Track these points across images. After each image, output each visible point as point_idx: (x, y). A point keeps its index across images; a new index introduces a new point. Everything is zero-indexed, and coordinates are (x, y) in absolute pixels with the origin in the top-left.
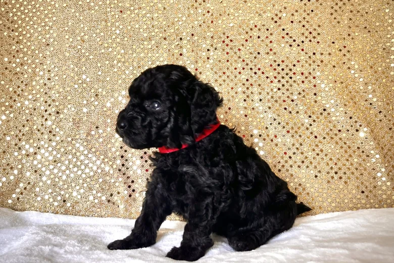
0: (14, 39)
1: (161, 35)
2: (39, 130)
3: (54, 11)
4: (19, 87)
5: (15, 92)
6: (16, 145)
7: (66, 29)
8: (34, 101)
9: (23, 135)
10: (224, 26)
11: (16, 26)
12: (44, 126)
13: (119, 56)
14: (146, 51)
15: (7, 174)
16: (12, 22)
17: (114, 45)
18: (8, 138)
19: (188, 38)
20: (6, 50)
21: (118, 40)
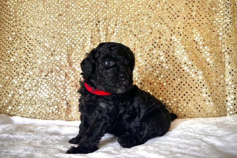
0: (11, 25)
1: (88, 20)
2: (22, 74)
3: (31, 8)
4: (13, 50)
5: (11, 53)
7: (38, 18)
8: (20, 58)
9: (14, 76)
10: (123, 13)
11: (12, 18)
12: (25, 71)
14: (79, 29)
15: (6, 96)
17: (63, 26)
19: (103, 21)
20: (7, 31)
21: (65, 23)
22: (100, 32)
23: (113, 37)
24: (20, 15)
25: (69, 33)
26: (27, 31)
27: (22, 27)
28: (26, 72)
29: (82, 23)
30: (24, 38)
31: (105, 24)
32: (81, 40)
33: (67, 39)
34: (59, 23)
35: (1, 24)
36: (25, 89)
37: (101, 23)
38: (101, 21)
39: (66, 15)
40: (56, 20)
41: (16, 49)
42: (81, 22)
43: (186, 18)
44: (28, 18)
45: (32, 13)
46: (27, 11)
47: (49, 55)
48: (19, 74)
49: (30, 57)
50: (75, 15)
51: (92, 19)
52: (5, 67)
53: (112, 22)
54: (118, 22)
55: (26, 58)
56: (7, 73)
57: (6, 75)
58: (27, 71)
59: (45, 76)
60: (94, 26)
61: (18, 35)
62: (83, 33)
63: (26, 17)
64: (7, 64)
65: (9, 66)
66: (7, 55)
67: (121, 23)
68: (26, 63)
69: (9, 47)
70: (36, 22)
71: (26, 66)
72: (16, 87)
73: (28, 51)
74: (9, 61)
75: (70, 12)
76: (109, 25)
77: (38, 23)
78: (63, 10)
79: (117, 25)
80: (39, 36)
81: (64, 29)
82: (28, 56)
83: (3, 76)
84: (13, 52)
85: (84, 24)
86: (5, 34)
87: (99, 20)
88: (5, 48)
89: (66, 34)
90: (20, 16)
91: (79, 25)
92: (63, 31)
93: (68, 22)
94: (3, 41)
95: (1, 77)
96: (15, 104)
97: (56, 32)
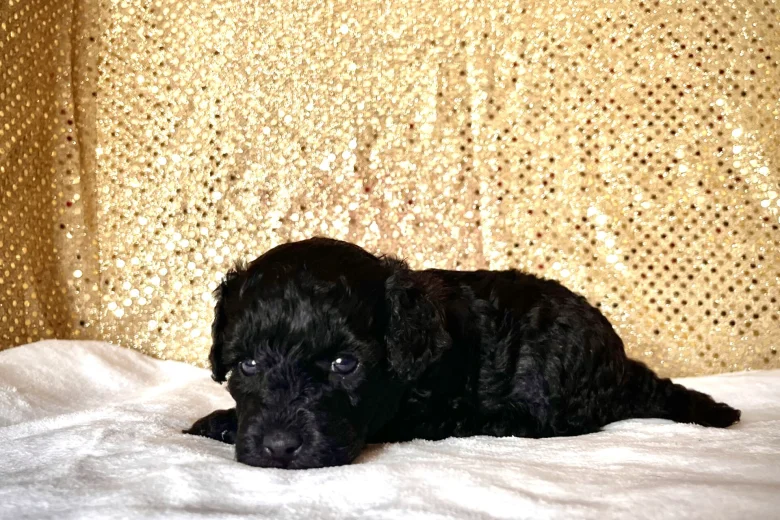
22: (468, 80)
23: (513, 95)
24: (187, 12)
25: (360, 79)
28: (211, 204)
30: (204, 88)
32: (404, 104)
33: (353, 98)
34: (325, 45)
35: (122, 39)
36: (210, 263)
38: (470, 43)
39: (349, 17)
42: (403, 42)
43: (760, 39)
44: (216, 22)
47: (293, 151)
48: (189, 211)
49: (225, 155)
50: (381, 19)
51: (440, 34)
52: (134, 183)
55: (212, 158)
56: (144, 205)
57: (137, 210)
58: (214, 201)
59: (281, 220)
62: (410, 81)
63: (211, 18)
64: (142, 174)
65: (150, 180)
66: (141, 144)
67: (541, 50)
68: (212, 174)
69: (149, 117)
70: (247, 38)
71: (210, 185)
72: (178, 253)
73: (218, 133)
74: (149, 165)
75: (364, 9)
76: (496, 57)
81: (342, 64)
82: (218, 149)
83: (126, 215)
84: (165, 133)
87: (463, 40)
89: (350, 81)
93: (356, 40)
95: (122, 217)
96: (172, 312)
97: (315, 74)
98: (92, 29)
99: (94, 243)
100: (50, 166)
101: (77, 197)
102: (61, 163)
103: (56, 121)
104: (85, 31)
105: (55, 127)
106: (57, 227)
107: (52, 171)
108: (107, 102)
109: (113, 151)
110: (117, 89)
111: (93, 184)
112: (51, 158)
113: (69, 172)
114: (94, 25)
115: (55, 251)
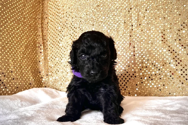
0: (59, 17)
1: (121, 8)
3: (75, 2)
4: (61, 37)
5: (60, 40)
6: (60, 62)
7: (80, 10)
8: (67, 43)
9: (63, 57)
11: (60, 11)
13: (102, 20)
14: (114, 17)
15: (57, 74)
16: (59, 10)
17: (100, 15)
18: (57, 59)
19: (135, 8)
20: (57, 22)
21: (102, 12)
22: (132, 18)
23: (144, 21)
25: (105, 21)
26: (72, 21)
27: (68, 18)
29: (117, 11)
30: (70, 27)
31: (136, 10)
32: (116, 26)
33: (104, 26)
34: (97, 13)
37: (133, 10)
38: (133, 8)
39: (103, 5)
40: (95, 11)
41: (64, 36)
45: (75, 6)
46: (72, 5)
50: (110, 5)
51: (125, 7)
53: (143, 8)
54: (148, 8)
56: (57, 55)
57: (56, 57)
60: (127, 13)
61: (65, 25)
62: (118, 20)
63: (71, 10)
66: (57, 41)
67: (151, 8)
69: (58, 35)
72: (64, 66)
73: (73, 37)
74: (58, 46)
75: (106, 3)
76: (140, 11)
77: (80, 14)
78: (100, 1)
79: (147, 10)
80: (82, 24)
81: (101, 18)
83: (54, 58)
84: (62, 38)
85: (118, 12)
86: (55, 24)
87: (131, 8)
88: (55, 36)
89: (103, 21)
90: (67, 10)
91: (114, 13)
92: (100, 19)
93: (105, 11)
94: (54, 30)
95: (53, 58)
96: (64, 80)
97: (95, 20)
98: (46, 15)
99: (47, 65)
100: (36, 48)
101: (43, 54)
102: (39, 47)
103: (38, 38)
104: (45, 16)
105: (37, 39)
106: (38, 62)
107: (37, 49)
108: (50, 32)
109: (51, 43)
110: (52, 29)
111: (47, 51)
112: (37, 46)
113: (41, 49)
114: (47, 14)
115: (38, 67)
